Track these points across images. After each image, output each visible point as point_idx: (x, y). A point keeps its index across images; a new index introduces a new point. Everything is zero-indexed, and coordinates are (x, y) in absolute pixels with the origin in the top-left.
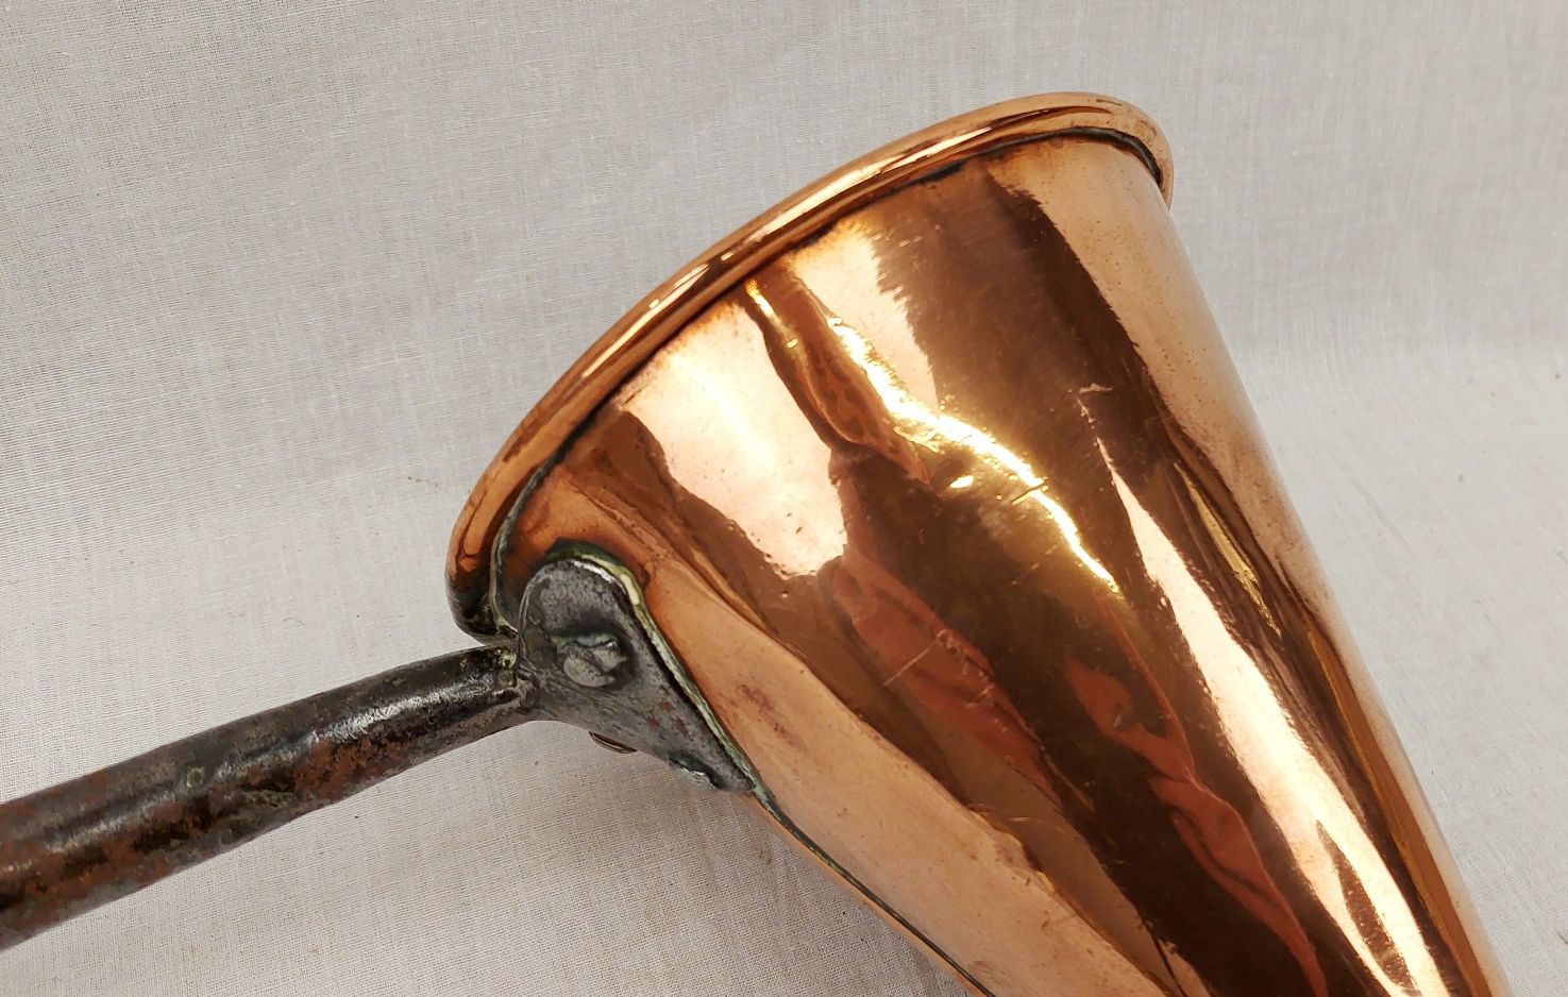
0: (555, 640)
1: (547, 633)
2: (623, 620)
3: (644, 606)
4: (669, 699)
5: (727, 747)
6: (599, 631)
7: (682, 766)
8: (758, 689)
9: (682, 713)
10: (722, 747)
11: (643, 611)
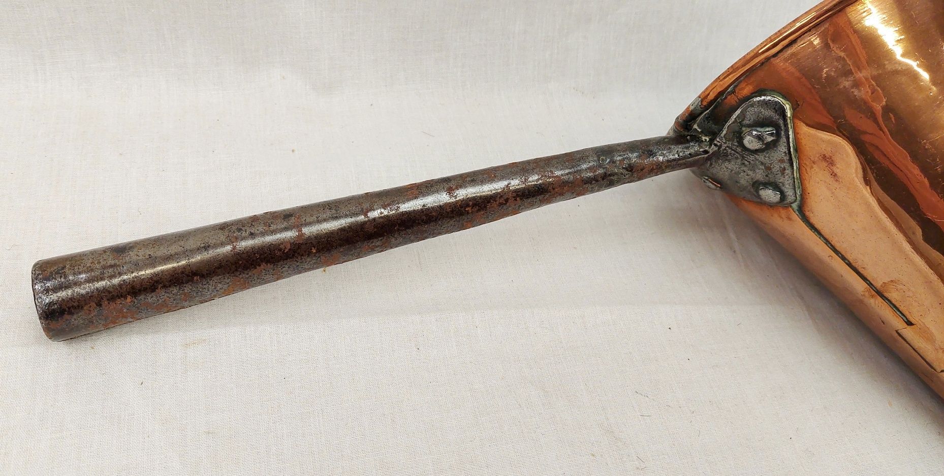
0: (744, 129)
1: (742, 126)
2: (781, 122)
3: (791, 118)
4: (785, 158)
5: (796, 183)
6: (768, 126)
7: (770, 189)
8: (831, 157)
9: (787, 165)
10: (794, 182)
11: (791, 120)
